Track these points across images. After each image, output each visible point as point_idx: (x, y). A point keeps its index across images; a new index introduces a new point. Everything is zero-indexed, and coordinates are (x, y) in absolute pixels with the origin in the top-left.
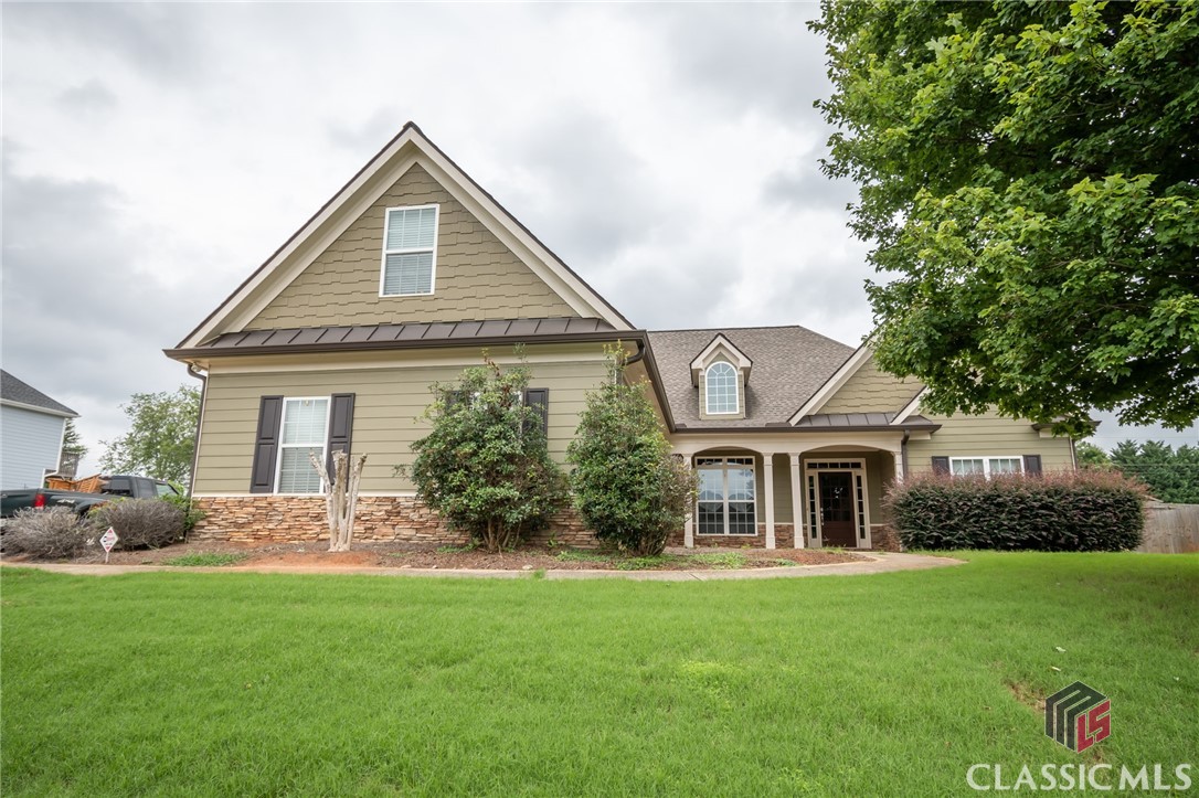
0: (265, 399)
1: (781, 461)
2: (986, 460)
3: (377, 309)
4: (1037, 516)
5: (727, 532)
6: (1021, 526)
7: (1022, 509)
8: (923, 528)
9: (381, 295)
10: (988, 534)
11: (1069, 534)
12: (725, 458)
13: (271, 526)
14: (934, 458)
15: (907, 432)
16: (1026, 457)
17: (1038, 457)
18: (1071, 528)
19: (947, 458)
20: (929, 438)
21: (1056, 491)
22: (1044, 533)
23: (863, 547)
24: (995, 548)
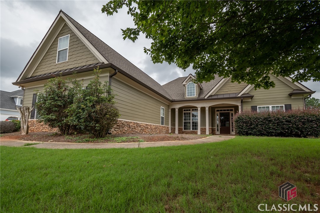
0: (34, 94)
1: (203, 110)
2: (270, 106)
3: (56, 67)
4: (284, 124)
5: (191, 130)
6: (278, 128)
7: (278, 122)
8: (242, 129)
9: (57, 63)
10: (265, 131)
11: (297, 131)
12: (191, 109)
13: (33, 128)
14: (252, 107)
15: (242, 99)
16: (285, 105)
17: (290, 105)
18: (298, 129)
19: (256, 106)
20: (250, 100)
21: (292, 116)
22: (286, 131)
23: (232, 134)
24: (268, 136)
